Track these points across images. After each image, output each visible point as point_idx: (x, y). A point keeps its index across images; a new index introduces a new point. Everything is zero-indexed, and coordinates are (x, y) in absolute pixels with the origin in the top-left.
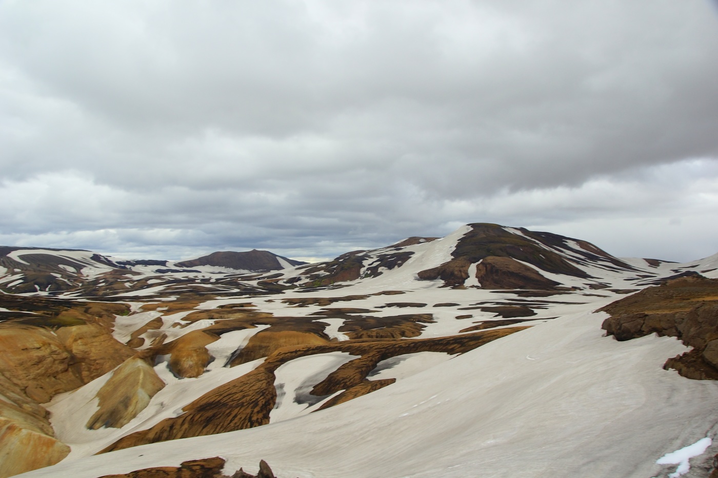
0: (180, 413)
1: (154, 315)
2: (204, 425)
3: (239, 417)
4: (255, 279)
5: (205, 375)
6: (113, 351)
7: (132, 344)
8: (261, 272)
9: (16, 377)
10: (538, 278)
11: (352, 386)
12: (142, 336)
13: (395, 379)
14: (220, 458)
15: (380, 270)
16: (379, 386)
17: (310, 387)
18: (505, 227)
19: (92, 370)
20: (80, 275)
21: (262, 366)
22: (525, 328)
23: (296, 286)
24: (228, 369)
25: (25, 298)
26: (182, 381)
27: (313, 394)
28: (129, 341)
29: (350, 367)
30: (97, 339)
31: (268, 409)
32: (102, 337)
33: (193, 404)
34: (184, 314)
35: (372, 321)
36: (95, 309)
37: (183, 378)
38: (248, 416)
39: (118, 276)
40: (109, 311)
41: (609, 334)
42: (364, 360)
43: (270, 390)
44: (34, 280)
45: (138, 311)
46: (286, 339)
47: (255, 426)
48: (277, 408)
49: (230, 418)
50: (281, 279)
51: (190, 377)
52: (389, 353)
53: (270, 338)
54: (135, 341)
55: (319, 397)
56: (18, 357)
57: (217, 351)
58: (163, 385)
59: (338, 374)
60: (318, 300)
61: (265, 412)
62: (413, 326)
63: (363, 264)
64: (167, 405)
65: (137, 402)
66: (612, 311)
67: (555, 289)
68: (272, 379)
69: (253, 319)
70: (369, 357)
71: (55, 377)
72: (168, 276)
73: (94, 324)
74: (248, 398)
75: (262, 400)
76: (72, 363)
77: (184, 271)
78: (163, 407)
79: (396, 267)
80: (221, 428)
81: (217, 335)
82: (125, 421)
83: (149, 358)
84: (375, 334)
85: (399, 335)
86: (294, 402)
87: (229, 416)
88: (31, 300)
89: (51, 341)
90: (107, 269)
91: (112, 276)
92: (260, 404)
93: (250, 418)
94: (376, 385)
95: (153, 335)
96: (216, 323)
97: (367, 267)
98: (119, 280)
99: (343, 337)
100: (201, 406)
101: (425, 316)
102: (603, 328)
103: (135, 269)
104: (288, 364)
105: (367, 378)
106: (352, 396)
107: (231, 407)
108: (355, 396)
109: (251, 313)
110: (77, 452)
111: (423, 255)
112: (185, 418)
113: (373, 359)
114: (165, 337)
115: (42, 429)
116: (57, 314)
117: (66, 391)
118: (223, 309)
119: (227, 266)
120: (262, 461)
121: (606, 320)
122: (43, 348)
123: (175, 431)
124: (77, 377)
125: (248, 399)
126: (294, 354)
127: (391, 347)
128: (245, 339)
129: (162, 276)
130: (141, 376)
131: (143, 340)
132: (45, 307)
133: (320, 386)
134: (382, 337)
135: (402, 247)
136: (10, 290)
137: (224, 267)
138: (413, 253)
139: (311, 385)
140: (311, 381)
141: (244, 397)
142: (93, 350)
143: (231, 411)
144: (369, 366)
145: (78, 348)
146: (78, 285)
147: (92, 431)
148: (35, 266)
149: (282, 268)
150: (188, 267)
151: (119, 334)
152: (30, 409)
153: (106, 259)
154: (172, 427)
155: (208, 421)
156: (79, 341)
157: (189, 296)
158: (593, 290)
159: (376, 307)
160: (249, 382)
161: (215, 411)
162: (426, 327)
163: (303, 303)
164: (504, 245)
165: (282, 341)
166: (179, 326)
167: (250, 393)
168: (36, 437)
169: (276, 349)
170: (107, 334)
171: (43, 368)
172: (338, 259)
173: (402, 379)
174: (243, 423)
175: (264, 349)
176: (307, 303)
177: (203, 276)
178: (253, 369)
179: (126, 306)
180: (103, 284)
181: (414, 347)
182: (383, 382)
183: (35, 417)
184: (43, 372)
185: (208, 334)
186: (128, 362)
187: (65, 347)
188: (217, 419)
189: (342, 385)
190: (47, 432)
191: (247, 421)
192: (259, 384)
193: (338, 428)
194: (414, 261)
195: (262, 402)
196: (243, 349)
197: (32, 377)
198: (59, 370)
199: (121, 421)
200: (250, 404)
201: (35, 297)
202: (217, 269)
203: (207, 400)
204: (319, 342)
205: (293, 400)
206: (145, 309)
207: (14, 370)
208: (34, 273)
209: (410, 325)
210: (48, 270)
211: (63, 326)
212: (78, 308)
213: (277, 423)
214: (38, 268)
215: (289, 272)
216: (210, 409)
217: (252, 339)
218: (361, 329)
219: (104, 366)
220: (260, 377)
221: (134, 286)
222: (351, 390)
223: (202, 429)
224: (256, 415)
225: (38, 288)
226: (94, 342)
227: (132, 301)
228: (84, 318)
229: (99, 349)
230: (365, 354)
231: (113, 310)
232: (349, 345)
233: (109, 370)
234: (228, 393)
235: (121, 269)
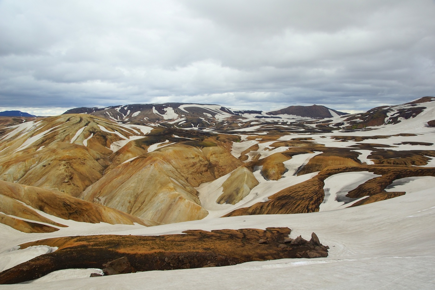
0: (266, 200)
1: (254, 142)
2: (280, 208)
3: (301, 205)
4: (315, 123)
5: (282, 179)
6: (231, 162)
8: (319, 119)
9: (183, 172)
11: (374, 194)
12: (247, 154)
13: (405, 192)
14: (288, 228)
15: (399, 119)
19: (220, 172)
20: (214, 119)
21: (316, 176)
23: (341, 128)
24: (296, 177)
25: (187, 131)
26: (269, 181)
27: (348, 197)
28: (240, 157)
29: (373, 182)
30: (223, 155)
31: (319, 203)
32: (225, 154)
33: (274, 195)
34: (271, 143)
35: (391, 153)
36: (222, 138)
37: (270, 180)
38: (306, 206)
39: (235, 120)
40: (230, 139)
42: (383, 178)
43: (321, 191)
44: (191, 121)
45: (245, 140)
46: (332, 161)
47: (310, 212)
48: (324, 203)
49: (296, 206)
50: (331, 124)
51: (273, 180)
52: (402, 175)
53: (322, 160)
54: (243, 157)
55: (352, 199)
56: (183, 162)
57: (289, 166)
58: (258, 183)
59: (365, 186)
60: (355, 138)
61: (317, 204)
62: (421, 158)
63: (387, 115)
64: (260, 195)
65: (243, 191)
68: (322, 185)
69: (312, 148)
70: (387, 176)
71: (201, 174)
72: (262, 120)
73: (221, 146)
74: (307, 195)
75: (316, 197)
76: (209, 167)
77: (272, 117)
78: (257, 196)
79: (411, 117)
80: (290, 211)
81: (290, 156)
82: (237, 201)
83: (251, 167)
84: (393, 162)
85: (410, 163)
86: (335, 200)
87: (295, 205)
88: (190, 132)
89: (199, 155)
90: (228, 115)
91: (231, 120)
92: (314, 199)
93: (308, 207)
94: (391, 195)
95: (253, 154)
96: (290, 149)
97: (390, 117)
98: (235, 122)
99: (370, 162)
100: (279, 197)
101: (431, 152)
103: (244, 116)
104: (334, 176)
105: (385, 190)
106: (374, 200)
107: (296, 199)
108: (376, 200)
109: (311, 144)
110: (212, 215)
111: (433, 109)
112: (269, 203)
113: (390, 178)
114: (260, 155)
115: (195, 201)
116: (202, 140)
117: (207, 182)
118: (294, 141)
119: (297, 115)
120: (313, 233)
122: (195, 158)
123: (263, 210)
124: (212, 175)
126: (337, 171)
127: (404, 171)
128: (306, 160)
129: (259, 120)
130: (246, 177)
131: (248, 157)
132: (197, 136)
133: (353, 192)
134: (397, 164)
135: (417, 104)
136: (179, 126)
137: (295, 115)
138: (425, 108)
139: (347, 191)
140: (347, 188)
141: (304, 194)
142: (221, 160)
143: (296, 202)
144: (387, 182)
145: (213, 159)
146: (213, 124)
147: (219, 205)
148: (191, 113)
149: (332, 117)
150: (274, 115)
151: (235, 152)
152: (190, 190)
153: (228, 110)
154: (262, 207)
155: (283, 206)
156: (213, 155)
157: (275, 132)
159: (394, 144)
160: (308, 186)
161: (287, 201)
162: (431, 159)
163: (345, 139)
165: (330, 162)
166: (268, 150)
167: (309, 192)
168: (192, 204)
169: (326, 167)
170: (228, 152)
171: (195, 169)
172: (369, 111)
173: (410, 192)
174: (303, 210)
175: (318, 167)
176: (347, 139)
177: (283, 121)
178: (311, 178)
179: (239, 137)
180: (226, 124)
181: (421, 172)
182: (396, 194)
183: (191, 193)
184: (196, 171)
185: (285, 155)
186: (239, 169)
187: (206, 158)
188: (288, 205)
189: (368, 193)
190: (197, 202)
191: (305, 209)
192: (314, 187)
193: (363, 219)
194: (426, 114)
195: (315, 198)
196: (305, 166)
197: (190, 173)
198: (203, 170)
199: (235, 201)
200: (307, 199)
201: (191, 130)
202: (291, 116)
203: (283, 194)
204: (353, 164)
206: (249, 139)
207: (182, 169)
208: (191, 117)
209: (419, 158)
210: (198, 116)
211: (206, 147)
212: (213, 137)
213: (323, 212)
214: (193, 115)
215: (336, 119)
216: (284, 199)
217: (311, 160)
218: (383, 157)
219: (226, 170)
220: (315, 183)
221: (243, 125)
222: (373, 196)
223: (279, 211)
224: (311, 205)
225: (193, 126)
226: (221, 156)
227: (242, 134)
228: (216, 143)
229: (223, 160)
230: (385, 174)
231: (231, 139)
232: (374, 167)
233: (229, 173)
234: (295, 191)
235: (236, 116)
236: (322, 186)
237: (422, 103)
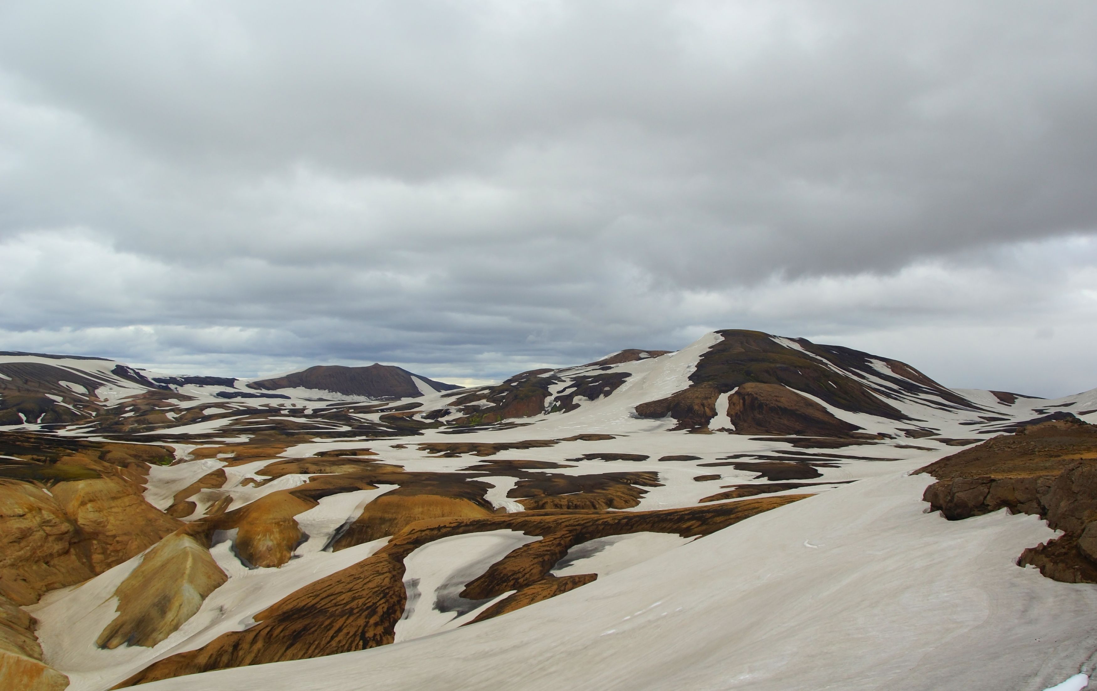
0: (250, 624)
1: (212, 465)
2: (288, 643)
3: (345, 631)
4: (377, 411)
5: (292, 564)
6: (144, 523)
7: (175, 511)
8: (387, 399)
10: (826, 418)
11: (527, 585)
12: (193, 499)
13: (596, 575)
15: (576, 400)
16: (570, 585)
17: (461, 586)
18: (775, 337)
19: (109, 552)
20: (93, 398)
21: (383, 550)
22: (804, 497)
23: (442, 424)
24: (329, 554)
26: (255, 572)
27: (464, 597)
28: (171, 507)
29: (524, 554)
30: (119, 502)
31: (392, 620)
32: (127, 500)
33: (272, 608)
34: (261, 464)
35: (562, 482)
36: (117, 454)
37: (257, 568)
38: (360, 631)
39: (157, 402)
40: (140, 457)
41: (934, 508)
42: (547, 543)
43: (397, 589)
44: (18, 404)
45: (187, 459)
46: (423, 507)
47: (371, 647)
48: (406, 618)
49: (331, 633)
50: (417, 412)
51: (268, 566)
52: (587, 533)
53: (398, 506)
54: (181, 507)
55: (474, 601)
57: (312, 525)
58: (224, 577)
59: (505, 566)
60: (476, 447)
61: (387, 624)
62: (626, 491)
63: (549, 390)
64: (231, 611)
65: (181, 605)
66: (940, 473)
67: (852, 437)
68: (399, 571)
69: (372, 475)
70: (555, 539)
71: (47, 563)
72: (236, 403)
73: (114, 477)
74: (361, 601)
75: (384, 605)
76: (76, 540)
77: (263, 396)
78: (223, 614)
79: (602, 396)
80: (316, 649)
81: (312, 500)
82: (161, 636)
83: (202, 535)
84: (566, 503)
85: (603, 504)
86: (434, 609)
87: (328, 630)
88: (11, 437)
89: (42, 505)
90: (138, 390)
91: (146, 401)
92: (380, 611)
93: (363, 633)
94: (566, 584)
95: (209, 498)
96: (312, 479)
97: (555, 395)
98: (157, 408)
99: (514, 507)
100: (284, 613)
101: (647, 476)
102: (924, 499)
103: (183, 390)
104: (427, 547)
105: (552, 572)
106: (528, 600)
107: (332, 615)
108: (532, 600)
109: (367, 466)
110: (79, 685)
111: (644, 378)
112: (257, 631)
113: (562, 542)
114: (229, 500)
115: (22, 648)
116: (54, 461)
117: (64, 586)
118: (324, 458)
119: (332, 389)
121: (930, 487)
122: (29, 515)
123: (241, 653)
124: (83, 563)
125: (360, 604)
126: (435, 532)
127: (591, 523)
128: (357, 507)
129: (228, 403)
130: (189, 563)
131: (194, 505)
132: (36, 449)
133: (476, 584)
134: (576, 507)
135: (612, 366)
137: (327, 391)
138: (628, 375)
139: (462, 583)
140: (463, 576)
141: (354, 599)
142: (112, 519)
143: (332, 622)
144: (555, 554)
145: (86, 516)
146: (91, 414)
147: (105, 652)
148: (20, 383)
149: (420, 394)
150: (268, 389)
151: (156, 494)
152: (4, 615)
153: (138, 374)
154: (236, 646)
155: (295, 637)
156: (89, 506)
157: (270, 435)
158: (912, 439)
159: (568, 460)
160: (362, 576)
161: (306, 622)
162: (646, 492)
163: (453, 451)
164: (772, 365)
165: (417, 510)
166: (252, 484)
167: (364, 593)
168: (12, 661)
169: (407, 524)
170: (135, 494)
171: (28, 548)
172: (509, 381)
173: (607, 574)
174: (351, 644)
175: (388, 524)
176: (458, 451)
177: (294, 405)
178: (370, 555)
179: (167, 450)
180: (131, 414)
181: (627, 524)
182: (577, 579)
183: (11, 628)
184: (29, 554)
185: (298, 497)
186: (167, 541)
187: (65, 514)
188: (310, 634)
189: (512, 583)
190: (31, 653)
191: (358, 638)
192: (378, 580)
193: (504, 651)
194: (631, 388)
195: (382, 607)
196: (355, 523)
197: (8, 561)
198: (55, 551)
199: (155, 635)
200: (362, 611)
201: (17, 433)
202: (315, 393)
203: (295, 603)
204: (477, 514)
205: (433, 606)
206: (198, 455)
208: (17, 394)
209: (622, 490)
210: (41, 390)
211: (64, 480)
212: (89, 452)
214: (26, 386)
215: (430, 401)
216: (299, 618)
217: (370, 507)
218: (544, 493)
219: (128, 546)
220: (380, 569)
221: (181, 418)
222: (526, 590)
223: (285, 651)
224: (372, 628)
225: (24, 418)
226: (114, 507)
227: (177, 442)
228: (98, 468)
229: (121, 518)
230: (550, 533)
231: (145, 456)
232: (524, 519)
233: (137, 554)
234: (329, 592)
235: (161, 391)
236: (398, 573)
237: (622, 364)
